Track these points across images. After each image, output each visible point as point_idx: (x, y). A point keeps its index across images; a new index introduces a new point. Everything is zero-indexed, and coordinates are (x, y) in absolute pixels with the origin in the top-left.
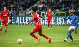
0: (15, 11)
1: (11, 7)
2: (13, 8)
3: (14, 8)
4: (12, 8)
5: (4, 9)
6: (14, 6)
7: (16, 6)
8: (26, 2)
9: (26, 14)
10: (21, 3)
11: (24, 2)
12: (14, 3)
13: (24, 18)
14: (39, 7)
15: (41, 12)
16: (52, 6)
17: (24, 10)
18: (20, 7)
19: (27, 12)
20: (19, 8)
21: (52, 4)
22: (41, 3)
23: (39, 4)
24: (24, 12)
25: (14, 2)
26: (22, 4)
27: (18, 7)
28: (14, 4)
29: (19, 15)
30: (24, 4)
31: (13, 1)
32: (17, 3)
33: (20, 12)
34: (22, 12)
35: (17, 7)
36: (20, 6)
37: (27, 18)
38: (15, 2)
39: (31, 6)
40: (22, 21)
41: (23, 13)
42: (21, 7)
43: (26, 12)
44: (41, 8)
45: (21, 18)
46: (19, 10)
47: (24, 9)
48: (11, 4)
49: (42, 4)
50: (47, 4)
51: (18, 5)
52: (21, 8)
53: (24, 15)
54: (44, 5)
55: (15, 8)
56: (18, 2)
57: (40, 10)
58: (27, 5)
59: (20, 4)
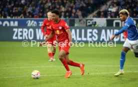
0: (67, 18)
1: (62, 12)
2: (65, 12)
3: (67, 14)
4: (63, 14)
5: (49, 16)
6: (66, 10)
7: (70, 9)
8: (87, 2)
9: (88, 24)
10: (79, 5)
11: (84, 3)
12: (67, 5)
13: (83, 31)
14: (111, 11)
15: (114, 20)
16: (132, 10)
17: (83, 17)
18: (76, 11)
19: (90, 21)
20: (75, 14)
21: (133, 5)
22: (113, 4)
23: (111, 7)
24: (84, 20)
25: (66, 3)
26: (81, 5)
27: (74, 11)
28: (66, 7)
29: (76, 25)
30: (84, 5)
31: (65, 1)
32: (72, 5)
33: (77, 20)
34: (80, 21)
35: (71, 12)
36: (76, 9)
37: (89, 31)
38: (68, 2)
39: (97, 9)
40: (80, 36)
41: (82, 22)
42: (78, 11)
43: (88, 21)
44: (113, 12)
45: (78, 31)
46: (75, 17)
47: (84, 15)
48: (61, 6)
49: (115, 5)
50: (123, 5)
51: (74, 7)
52: (79, 13)
53: (85, 25)
54: (119, 8)
55: (69, 14)
56: (73, 2)
57: (111, 17)
58: (90, 7)
59: (77, 6)
